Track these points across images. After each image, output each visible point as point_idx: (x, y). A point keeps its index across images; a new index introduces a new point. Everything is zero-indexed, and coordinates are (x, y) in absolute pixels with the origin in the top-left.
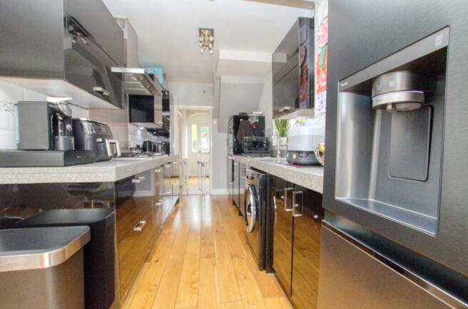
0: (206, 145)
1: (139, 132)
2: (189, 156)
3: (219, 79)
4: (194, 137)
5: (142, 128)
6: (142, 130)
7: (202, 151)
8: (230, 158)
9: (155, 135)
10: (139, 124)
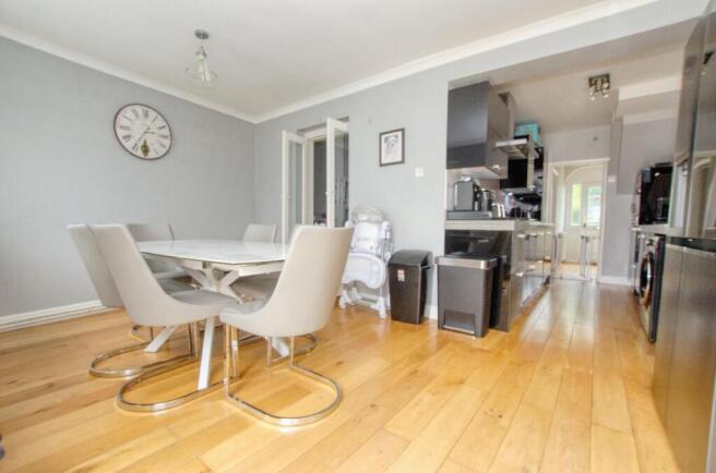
0: (595, 215)
1: (507, 199)
2: (565, 230)
3: (620, 120)
4: (576, 203)
5: (510, 194)
6: (510, 197)
7: (588, 225)
8: (635, 229)
9: (522, 201)
10: (507, 190)
